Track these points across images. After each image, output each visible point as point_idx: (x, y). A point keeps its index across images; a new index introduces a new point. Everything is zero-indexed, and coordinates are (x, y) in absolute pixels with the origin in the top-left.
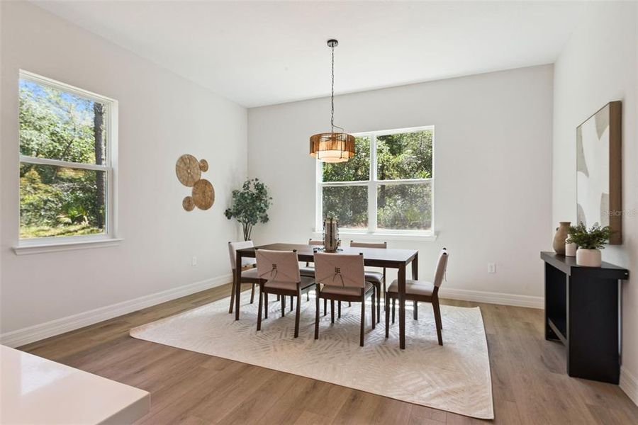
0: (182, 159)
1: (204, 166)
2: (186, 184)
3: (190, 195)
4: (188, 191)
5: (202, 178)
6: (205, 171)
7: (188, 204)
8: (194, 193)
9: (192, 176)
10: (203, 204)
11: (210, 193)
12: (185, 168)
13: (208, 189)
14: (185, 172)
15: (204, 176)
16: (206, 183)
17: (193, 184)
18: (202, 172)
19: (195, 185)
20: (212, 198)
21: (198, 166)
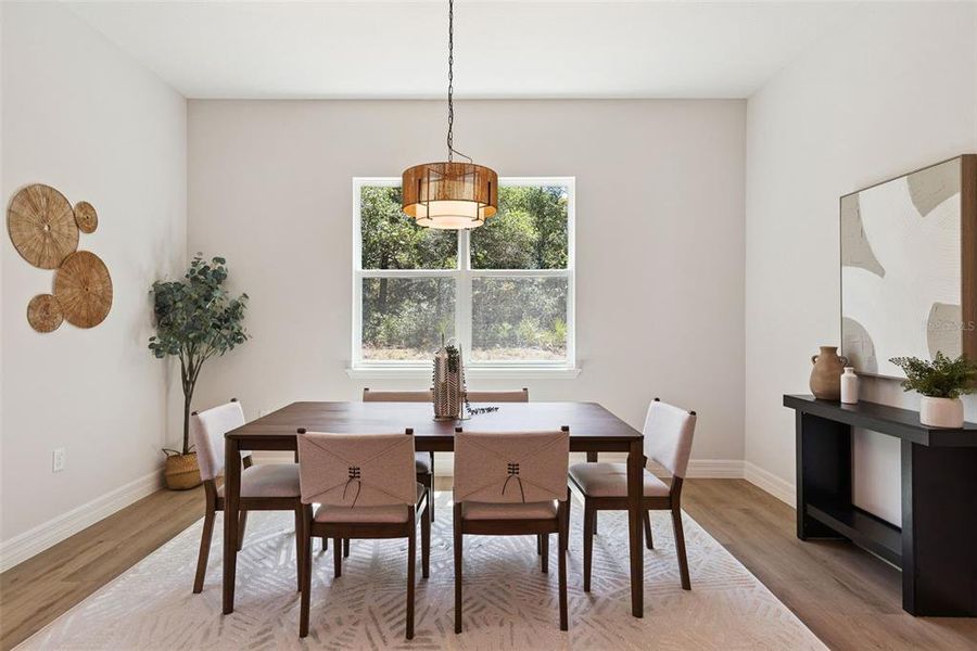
0: (27, 196)
1: (86, 219)
2: (39, 263)
3: (48, 290)
4: (43, 281)
5: (79, 249)
6: (90, 230)
7: (43, 315)
8: (58, 284)
9: (55, 243)
10: (84, 313)
11: (100, 288)
12: (35, 220)
13: (96, 277)
14: (35, 230)
15: (86, 243)
16: (91, 260)
17: (56, 263)
18: (82, 234)
19: (60, 266)
20: (106, 300)
21: (71, 219)
